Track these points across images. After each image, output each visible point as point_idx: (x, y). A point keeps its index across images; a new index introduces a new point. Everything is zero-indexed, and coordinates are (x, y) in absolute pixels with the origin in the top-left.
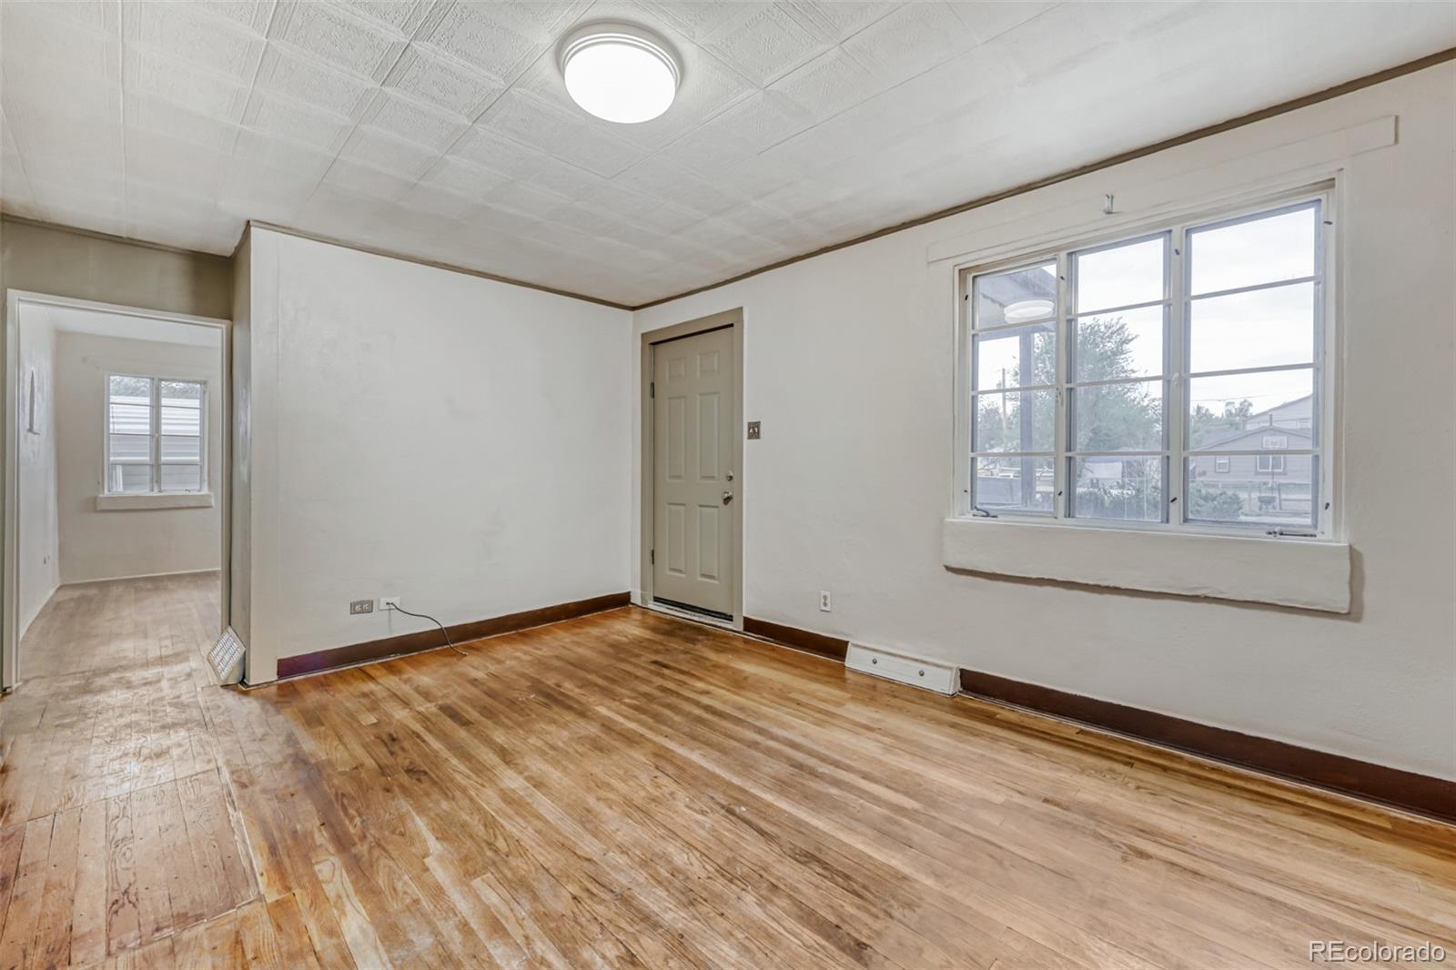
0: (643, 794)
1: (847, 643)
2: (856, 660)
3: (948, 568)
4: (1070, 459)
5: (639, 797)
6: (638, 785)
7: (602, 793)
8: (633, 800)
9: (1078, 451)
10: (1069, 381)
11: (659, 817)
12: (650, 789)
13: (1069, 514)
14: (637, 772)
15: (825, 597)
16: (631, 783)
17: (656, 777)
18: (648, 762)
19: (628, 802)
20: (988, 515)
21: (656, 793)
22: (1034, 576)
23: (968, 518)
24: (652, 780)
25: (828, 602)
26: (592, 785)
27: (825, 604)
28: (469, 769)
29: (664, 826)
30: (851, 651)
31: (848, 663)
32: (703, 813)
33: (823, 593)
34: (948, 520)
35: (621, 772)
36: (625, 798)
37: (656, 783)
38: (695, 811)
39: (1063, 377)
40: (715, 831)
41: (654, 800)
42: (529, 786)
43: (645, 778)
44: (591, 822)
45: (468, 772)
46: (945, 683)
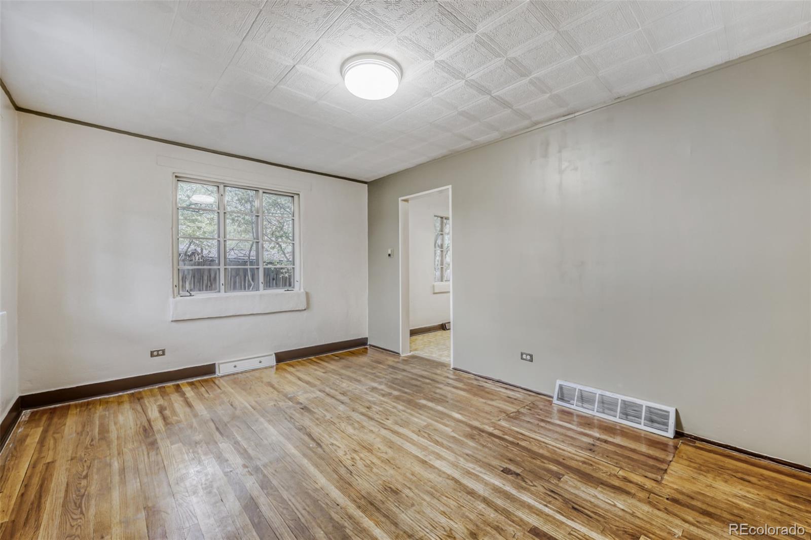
0: (362, 455)
5: (364, 454)
6: (364, 461)
7: (386, 456)
8: (368, 452)
11: (355, 443)
12: (357, 458)
14: (364, 469)
16: (369, 462)
17: (353, 465)
18: (357, 477)
19: (370, 451)
21: (355, 456)
24: (356, 463)
26: (392, 461)
28: (480, 476)
29: (353, 439)
32: (332, 444)
35: (375, 470)
36: (371, 453)
37: (353, 461)
38: (336, 446)
40: (330, 437)
41: (355, 451)
42: (429, 462)
43: (360, 464)
44: (387, 442)
45: (480, 474)
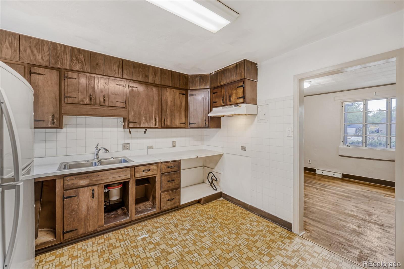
1: (316, 169)
2: (317, 172)
3: (339, 155)
4: (366, 137)
9: (368, 135)
10: (366, 123)
13: (366, 146)
15: (309, 161)
20: (348, 146)
22: (359, 157)
23: (343, 147)
25: (310, 161)
27: (309, 162)
30: (316, 170)
31: (316, 173)
33: (309, 160)
34: (340, 147)
39: (364, 122)
46: (340, 176)
